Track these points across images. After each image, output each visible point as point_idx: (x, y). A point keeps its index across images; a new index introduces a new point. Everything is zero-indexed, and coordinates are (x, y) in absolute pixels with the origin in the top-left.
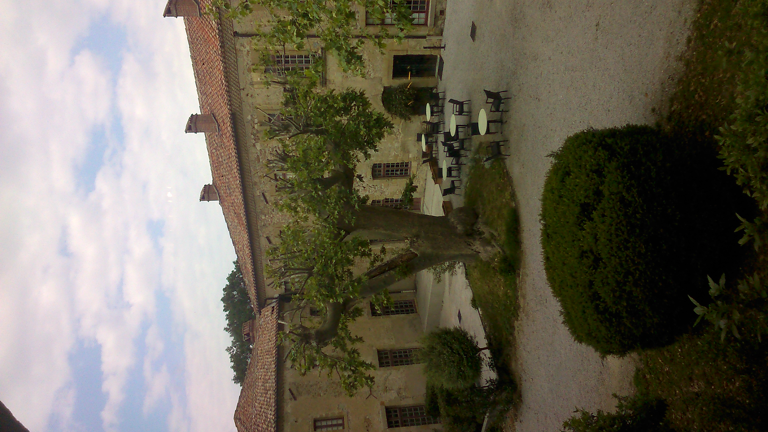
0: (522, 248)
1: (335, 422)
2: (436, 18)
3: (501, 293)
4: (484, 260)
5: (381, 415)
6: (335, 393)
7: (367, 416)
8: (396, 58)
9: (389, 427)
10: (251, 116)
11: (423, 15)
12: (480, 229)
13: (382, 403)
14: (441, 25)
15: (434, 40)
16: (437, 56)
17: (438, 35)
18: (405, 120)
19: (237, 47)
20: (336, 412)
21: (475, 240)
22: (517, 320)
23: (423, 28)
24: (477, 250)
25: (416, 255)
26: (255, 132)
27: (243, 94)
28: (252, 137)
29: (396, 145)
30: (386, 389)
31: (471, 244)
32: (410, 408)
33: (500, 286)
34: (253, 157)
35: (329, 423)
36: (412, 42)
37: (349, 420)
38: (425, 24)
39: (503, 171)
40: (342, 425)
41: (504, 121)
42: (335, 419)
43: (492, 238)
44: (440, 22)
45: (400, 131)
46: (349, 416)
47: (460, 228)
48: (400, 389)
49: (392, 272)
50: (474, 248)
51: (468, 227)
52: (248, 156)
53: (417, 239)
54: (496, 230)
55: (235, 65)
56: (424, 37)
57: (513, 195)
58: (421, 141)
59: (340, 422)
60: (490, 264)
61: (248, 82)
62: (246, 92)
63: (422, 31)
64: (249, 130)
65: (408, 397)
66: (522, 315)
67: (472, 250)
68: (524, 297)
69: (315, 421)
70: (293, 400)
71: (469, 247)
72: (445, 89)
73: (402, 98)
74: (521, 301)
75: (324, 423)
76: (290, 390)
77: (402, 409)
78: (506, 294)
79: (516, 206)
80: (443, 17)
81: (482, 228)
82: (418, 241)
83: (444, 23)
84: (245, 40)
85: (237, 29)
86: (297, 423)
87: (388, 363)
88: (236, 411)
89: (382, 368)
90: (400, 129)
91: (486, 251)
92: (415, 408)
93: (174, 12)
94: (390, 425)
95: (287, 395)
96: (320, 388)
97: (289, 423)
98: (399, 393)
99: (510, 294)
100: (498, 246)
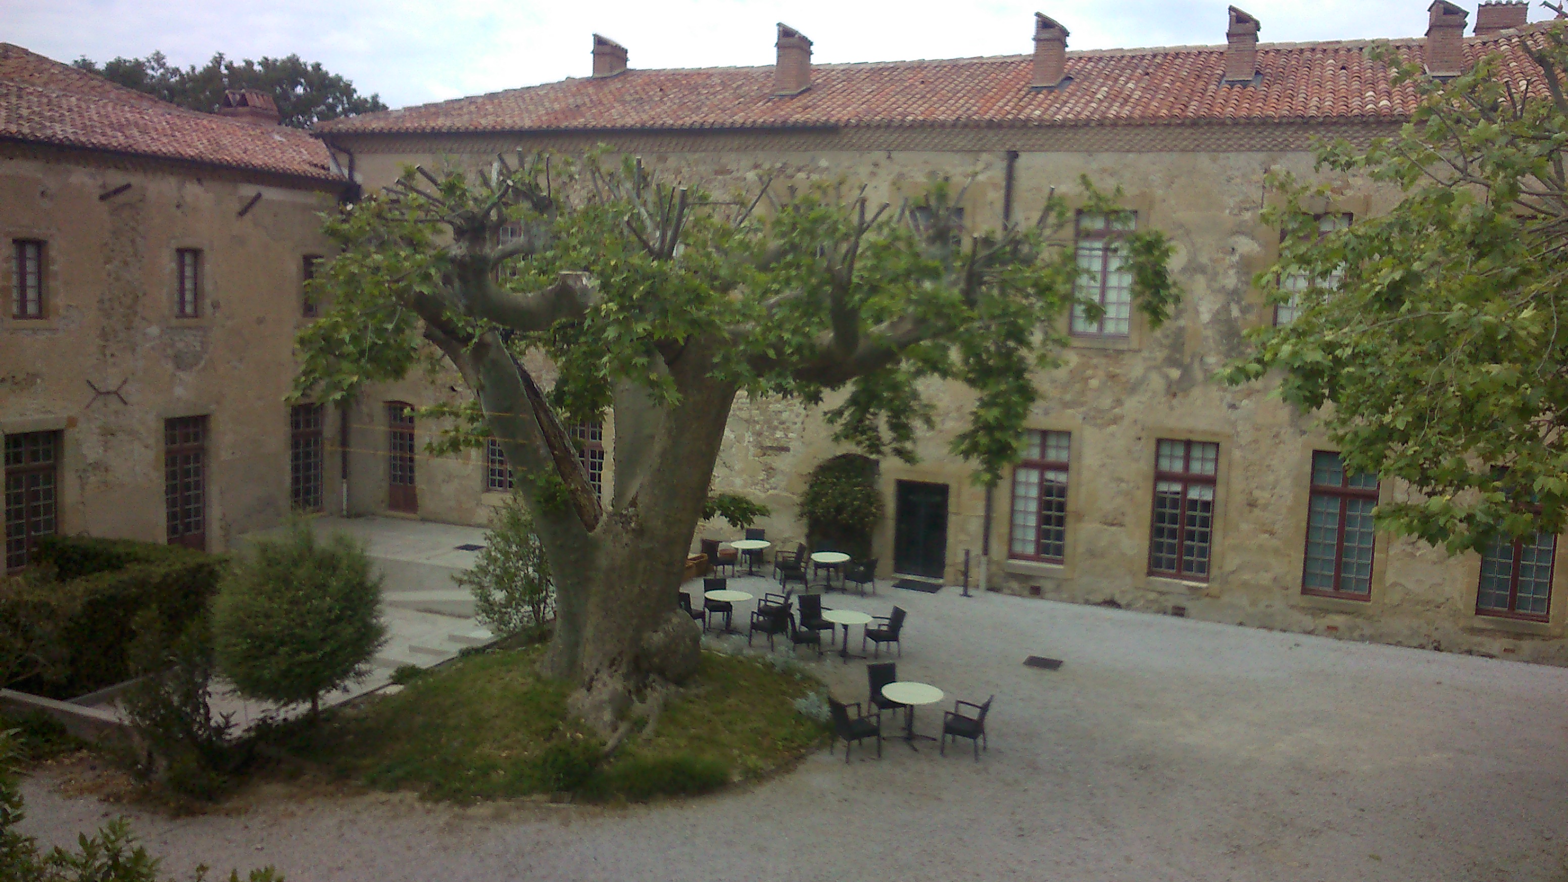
0: (635, 806)
1: (31, 294)
2: (1022, 578)
3: (487, 749)
4: (570, 700)
5: (42, 416)
6: (110, 300)
7: (43, 380)
8: (943, 490)
9: (8, 437)
10: (827, 169)
11: (1031, 549)
12: (649, 689)
13: (72, 422)
14: (1009, 588)
15: (979, 574)
16: (942, 578)
17: (989, 580)
18: (802, 505)
19: (985, 156)
20: (59, 300)
21: (626, 677)
22: (422, 799)
23: (1005, 550)
24: (598, 685)
25: (592, 528)
26: (789, 171)
27: (879, 155)
28: (778, 165)
29: (738, 482)
30: (108, 433)
31: (614, 668)
32: (52, 494)
33: (507, 748)
34: (730, 160)
35: (31, 280)
36: (975, 526)
37: (35, 331)
38: (1013, 556)
39: (800, 746)
40: (23, 314)
41: (916, 744)
42: (40, 294)
43: (635, 724)
44: (1015, 585)
45: (771, 492)
46: (47, 334)
47: (657, 638)
48: (107, 470)
49: (550, 466)
50: (604, 676)
51: (656, 660)
52: (731, 150)
53: (633, 530)
54: (658, 734)
55: (944, 146)
56: (986, 551)
57: (756, 776)
58: (747, 539)
59: (31, 308)
60: (563, 718)
61: (905, 170)
62: (884, 162)
63: (998, 549)
64: (795, 159)
65: (82, 488)
66: (443, 813)
67: (597, 672)
68: (498, 817)
69: (40, 245)
70: (102, 192)
71: (607, 663)
72: (882, 597)
73: (855, 499)
74: (482, 809)
75: (30, 266)
76: (128, 186)
77: (52, 474)
78: (490, 767)
79: (736, 785)
80: (1026, 593)
81: (656, 695)
82: (627, 532)
83: (1014, 594)
84: (998, 172)
85: (1023, 160)
86: (38, 194)
87: (173, 442)
88: (26, 52)
89: (162, 425)
90: (775, 492)
91: (598, 707)
92: (53, 509)
93: (1046, 35)
94: (14, 441)
95: (116, 178)
96: (126, 263)
97: (40, 176)
98: (96, 466)
99: (494, 775)
100: (620, 741)
